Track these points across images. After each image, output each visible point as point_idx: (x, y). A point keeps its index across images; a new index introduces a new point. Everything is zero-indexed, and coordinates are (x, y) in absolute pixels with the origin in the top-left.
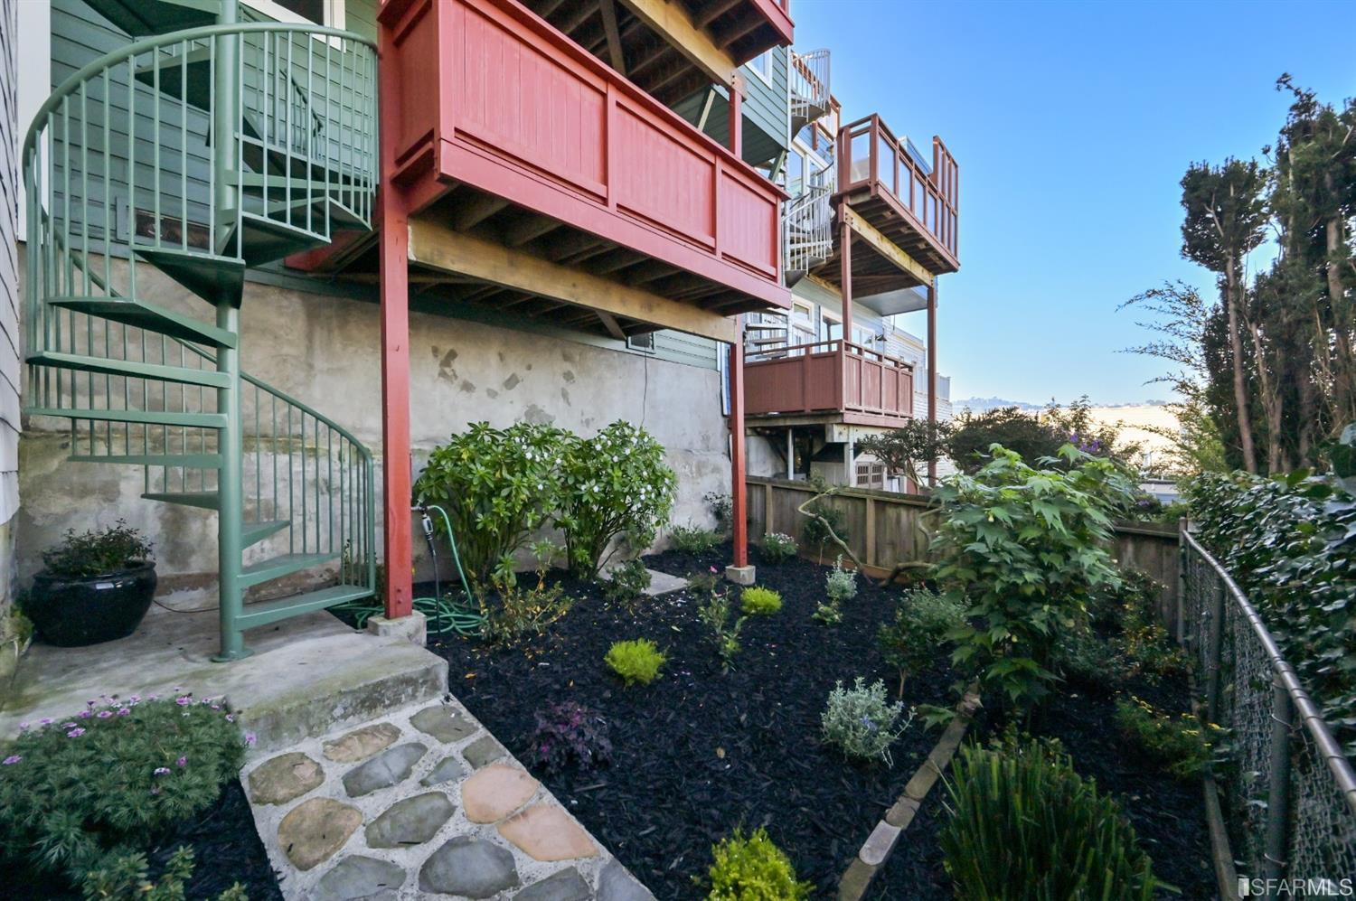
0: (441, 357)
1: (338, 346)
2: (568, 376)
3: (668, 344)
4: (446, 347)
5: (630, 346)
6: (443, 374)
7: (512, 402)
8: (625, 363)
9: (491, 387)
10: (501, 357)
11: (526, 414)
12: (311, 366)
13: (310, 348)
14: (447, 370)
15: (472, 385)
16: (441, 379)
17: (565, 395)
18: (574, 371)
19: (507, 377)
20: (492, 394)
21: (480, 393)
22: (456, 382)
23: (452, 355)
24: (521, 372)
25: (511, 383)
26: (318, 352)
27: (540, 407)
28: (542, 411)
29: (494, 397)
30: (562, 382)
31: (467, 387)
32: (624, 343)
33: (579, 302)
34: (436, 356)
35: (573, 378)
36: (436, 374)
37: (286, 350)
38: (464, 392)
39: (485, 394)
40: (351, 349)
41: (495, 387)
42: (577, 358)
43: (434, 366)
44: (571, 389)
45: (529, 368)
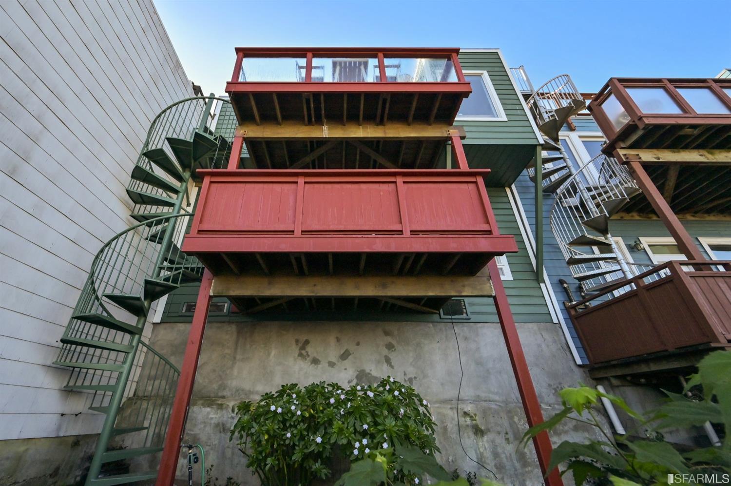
0: (300, 345)
1: (248, 346)
2: (390, 347)
3: (477, 309)
4: (303, 338)
5: (442, 316)
6: (300, 355)
7: (346, 369)
8: (441, 330)
9: (330, 360)
10: (338, 340)
11: (357, 377)
12: (235, 358)
13: (236, 349)
14: (303, 352)
15: (318, 360)
16: (300, 358)
17: (388, 361)
18: (394, 342)
19: (342, 352)
20: (332, 364)
21: (324, 364)
22: (308, 359)
23: (307, 342)
24: (352, 347)
25: (344, 356)
26: (239, 350)
27: (368, 371)
28: (369, 374)
29: (333, 367)
30: (385, 352)
31: (315, 361)
32: (437, 316)
33: (318, 295)
34: (297, 344)
35: (393, 347)
36: (296, 355)
37: (227, 351)
38: (313, 364)
39: (327, 364)
40: (254, 346)
41: (334, 360)
42: (396, 333)
43: (295, 350)
44: (393, 356)
45: (358, 344)
